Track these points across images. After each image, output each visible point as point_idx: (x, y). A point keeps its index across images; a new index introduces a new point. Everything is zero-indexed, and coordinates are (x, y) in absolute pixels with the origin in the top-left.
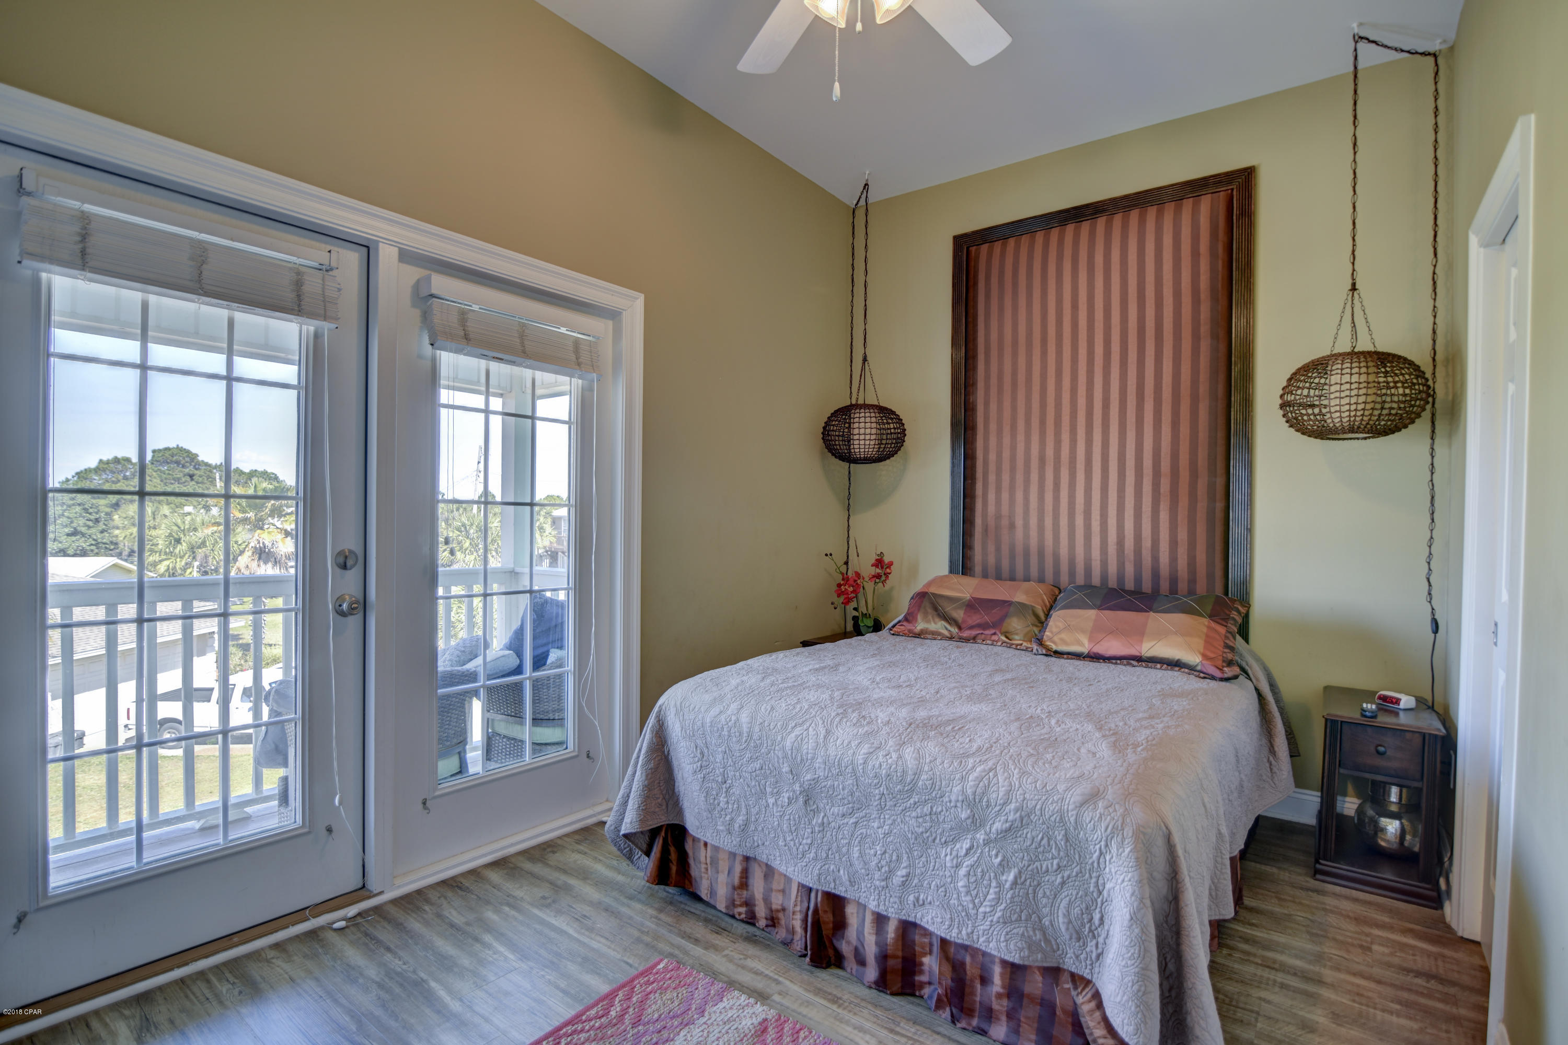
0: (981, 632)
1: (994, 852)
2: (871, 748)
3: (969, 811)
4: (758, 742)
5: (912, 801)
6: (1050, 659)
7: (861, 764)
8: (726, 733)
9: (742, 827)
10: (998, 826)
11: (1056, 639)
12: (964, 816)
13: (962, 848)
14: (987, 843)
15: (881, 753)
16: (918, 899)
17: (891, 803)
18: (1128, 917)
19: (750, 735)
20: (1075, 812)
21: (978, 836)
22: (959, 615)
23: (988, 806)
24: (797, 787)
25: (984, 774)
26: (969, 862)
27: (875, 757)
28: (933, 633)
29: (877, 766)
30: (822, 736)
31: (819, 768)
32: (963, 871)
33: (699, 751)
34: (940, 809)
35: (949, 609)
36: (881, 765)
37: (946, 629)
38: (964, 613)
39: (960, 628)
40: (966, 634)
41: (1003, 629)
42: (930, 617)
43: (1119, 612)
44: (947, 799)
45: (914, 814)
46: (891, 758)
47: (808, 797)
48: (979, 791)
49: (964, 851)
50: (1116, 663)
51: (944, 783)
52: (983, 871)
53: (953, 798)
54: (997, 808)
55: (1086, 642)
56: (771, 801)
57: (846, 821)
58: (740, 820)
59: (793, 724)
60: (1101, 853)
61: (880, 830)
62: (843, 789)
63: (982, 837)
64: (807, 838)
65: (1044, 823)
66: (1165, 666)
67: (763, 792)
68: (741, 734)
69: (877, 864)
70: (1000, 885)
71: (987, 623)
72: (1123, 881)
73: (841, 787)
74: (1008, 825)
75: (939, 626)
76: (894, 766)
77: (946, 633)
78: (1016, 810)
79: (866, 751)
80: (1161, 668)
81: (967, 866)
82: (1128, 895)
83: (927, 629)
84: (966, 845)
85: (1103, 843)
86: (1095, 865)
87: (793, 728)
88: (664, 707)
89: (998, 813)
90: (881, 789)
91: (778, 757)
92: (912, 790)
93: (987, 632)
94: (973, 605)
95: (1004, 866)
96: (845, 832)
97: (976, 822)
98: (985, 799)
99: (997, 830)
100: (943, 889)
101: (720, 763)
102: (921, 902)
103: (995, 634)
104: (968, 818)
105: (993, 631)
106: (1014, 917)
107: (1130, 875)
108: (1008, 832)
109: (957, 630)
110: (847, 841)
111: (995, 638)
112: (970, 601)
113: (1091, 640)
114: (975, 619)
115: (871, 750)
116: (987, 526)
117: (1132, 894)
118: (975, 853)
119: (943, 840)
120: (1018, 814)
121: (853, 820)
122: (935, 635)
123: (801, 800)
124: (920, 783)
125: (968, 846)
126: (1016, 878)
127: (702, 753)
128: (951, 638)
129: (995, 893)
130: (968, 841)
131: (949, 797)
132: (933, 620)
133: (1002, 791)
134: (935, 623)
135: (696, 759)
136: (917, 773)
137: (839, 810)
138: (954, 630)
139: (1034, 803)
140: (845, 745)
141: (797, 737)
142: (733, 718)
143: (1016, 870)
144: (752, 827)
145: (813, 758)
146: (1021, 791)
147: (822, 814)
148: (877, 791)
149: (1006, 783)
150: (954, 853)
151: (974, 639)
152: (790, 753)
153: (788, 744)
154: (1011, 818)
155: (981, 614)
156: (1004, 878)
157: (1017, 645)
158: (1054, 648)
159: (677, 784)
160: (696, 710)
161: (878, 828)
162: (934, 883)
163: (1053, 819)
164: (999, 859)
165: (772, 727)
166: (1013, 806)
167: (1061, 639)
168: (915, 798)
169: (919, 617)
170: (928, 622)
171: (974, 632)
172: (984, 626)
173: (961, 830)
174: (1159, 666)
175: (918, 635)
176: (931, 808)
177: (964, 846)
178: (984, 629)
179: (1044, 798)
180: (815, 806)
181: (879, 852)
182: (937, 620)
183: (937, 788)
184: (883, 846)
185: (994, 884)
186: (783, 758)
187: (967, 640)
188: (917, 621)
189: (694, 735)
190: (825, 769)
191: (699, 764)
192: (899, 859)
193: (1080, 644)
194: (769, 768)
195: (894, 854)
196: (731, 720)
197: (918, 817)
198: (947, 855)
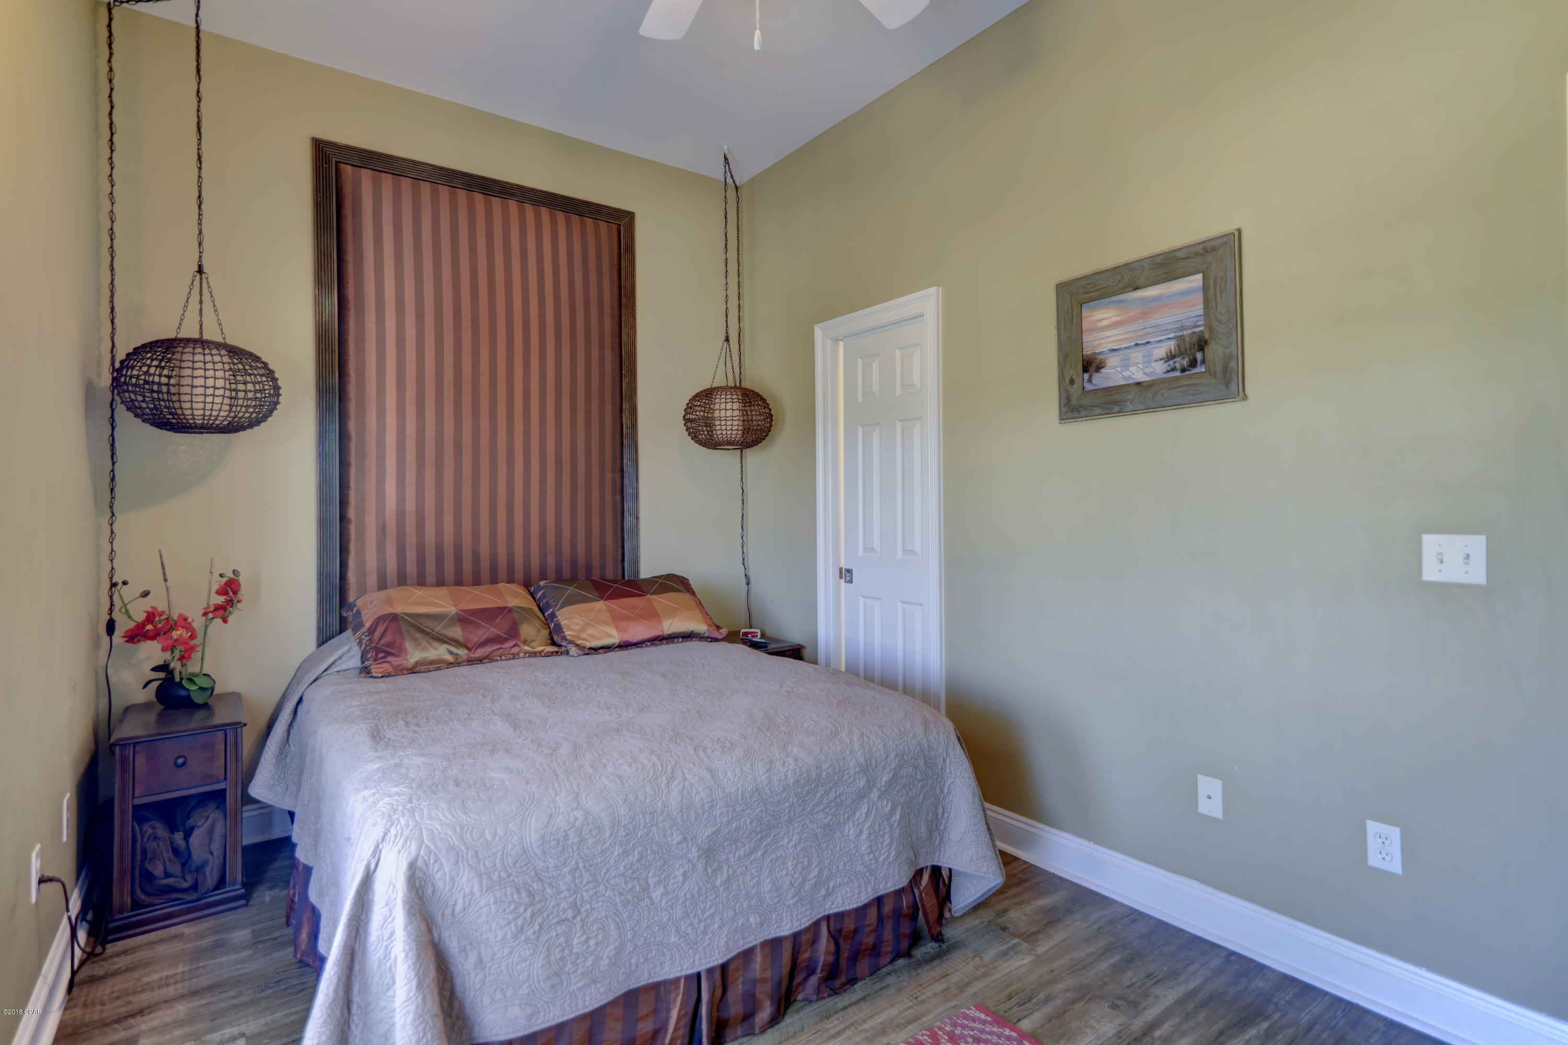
0: (498, 646)
1: (885, 803)
3: (864, 778)
4: (628, 827)
5: (819, 795)
7: (767, 785)
8: (572, 841)
9: (613, 960)
10: (886, 778)
11: (583, 635)
12: (861, 785)
13: (861, 814)
14: (879, 798)
16: (828, 890)
17: (800, 809)
18: (971, 794)
19: (613, 824)
20: (925, 740)
21: (872, 796)
22: (456, 633)
23: (876, 766)
24: (694, 853)
26: (869, 823)
27: (776, 771)
28: (432, 662)
29: (783, 778)
30: (709, 778)
31: (721, 814)
32: (864, 835)
33: (524, 895)
34: (842, 790)
35: (438, 628)
36: (786, 776)
37: (451, 653)
38: (462, 630)
39: (469, 649)
40: (480, 653)
41: (522, 639)
42: (424, 643)
43: (622, 600)
44: (847, 777)
45: (821, 807)
46: (790, 764)
47: (709, 854)
48: (868, 756)
49: (863, 817)
50: (642, 647)
51: (841, 764)
52: (879, 824)
53: (852, 772)
54: (883, 764)
55: (614, 632)
57: (752, 858)
58: (610, 951)
59: (665, 782)
61: (790, 845)
62: (751, 823)
63: (876, 795)
64: (710, 909)
65: (912, 758)
66: (680, 639)
67: (646, 889)
68: (599, 829)
69: (791, 882)
70: (891, 827)
71: (498, 636)
73: (748, 822)
74: (892, 773)
75: (441, 652)
76: (798, 770)
77: (449, 658)
78: (895, 758)
79: (762, 770)
80: (678, 642)
81: (867, 828)
83: (423, 659)
84: (864, 809)
85: (945, 753)
89: (884, 768)
90: (791, 799)
91: (662, 829)
92: (817, 785)
93: (503, 646)
94: (465, 619)
95: (893, 810)
96: (753, 871)
97: (870, 784)
98: (874, 761)
99: (886, 782)
100: (849, 863)
101: (569, 889)
102: (831, 890)
103: (514, 646)
104: (865, 784)
105: (513, 643)
106: (900, 849)
108: (890, 783)
109: (466, 652)
110: (757, 879)
111: (515, 650)
112: (458, 614)
113: (618, 629)
114: (479, 635)
115: (768, 766)
118: (872, 812)
119: (846, 817)
120: (897, 760)
121: (760, 853)
122: (437, 665)
123: (700, 867)
124: (824, 774)
125: (866, 809)
126: (900, 815)
127: (531, 894)
128: (457, 663)
129: (889, 837)
130: (866, 805)
131: (848, 774)
132: (431, 645)
134: (436, 649)
135: (521, 909)
137: (745, 850)
138: (462, 652)
139: (902, 746)
140: (737, 774)
141: (680, 793)
142: (579, 814)
143: (900, 807)
144: (630, 947)
145: (709, 808)
147: (725, 868)
148: (787, 805)
150: (856, 823)
151: (487, 657)
152: (678, 816)
153: (674, 804)
154: (893, 766)
155: (483, 627)
156: (893, 819)
158: (588, 645)
161: (788, 843)
162: (841, 863)
163: (916, 751)
164: (889, 806)
165: (642, 797)
166: (892, 756)
167: (590, 635)
168: (821, 790)
169: (408, 645)
170: (424, 649)
171: (488, 649)
172: (495, 640)
173: (862, 796)
174: (676, 640)
175: (411, 670)
176: (835, 792)
178: (498, 643)
179: (906, 738)
180: (716, 863)
181: (790, 869)
182: (436, 644)
183: (838, 770)
184: (794, 859)
185: (887, 830)
186: (671, 828)
187: (480, 661)
188: (406, 651)
189: (509, 876)
190: (727, 811)
191: (529, 913)
192: (810, 864)
193: (611, 636)
194: (653, 852)
195: (806, 859)
196: (576, 819)
197: (825, 808)
198: (850, 830)
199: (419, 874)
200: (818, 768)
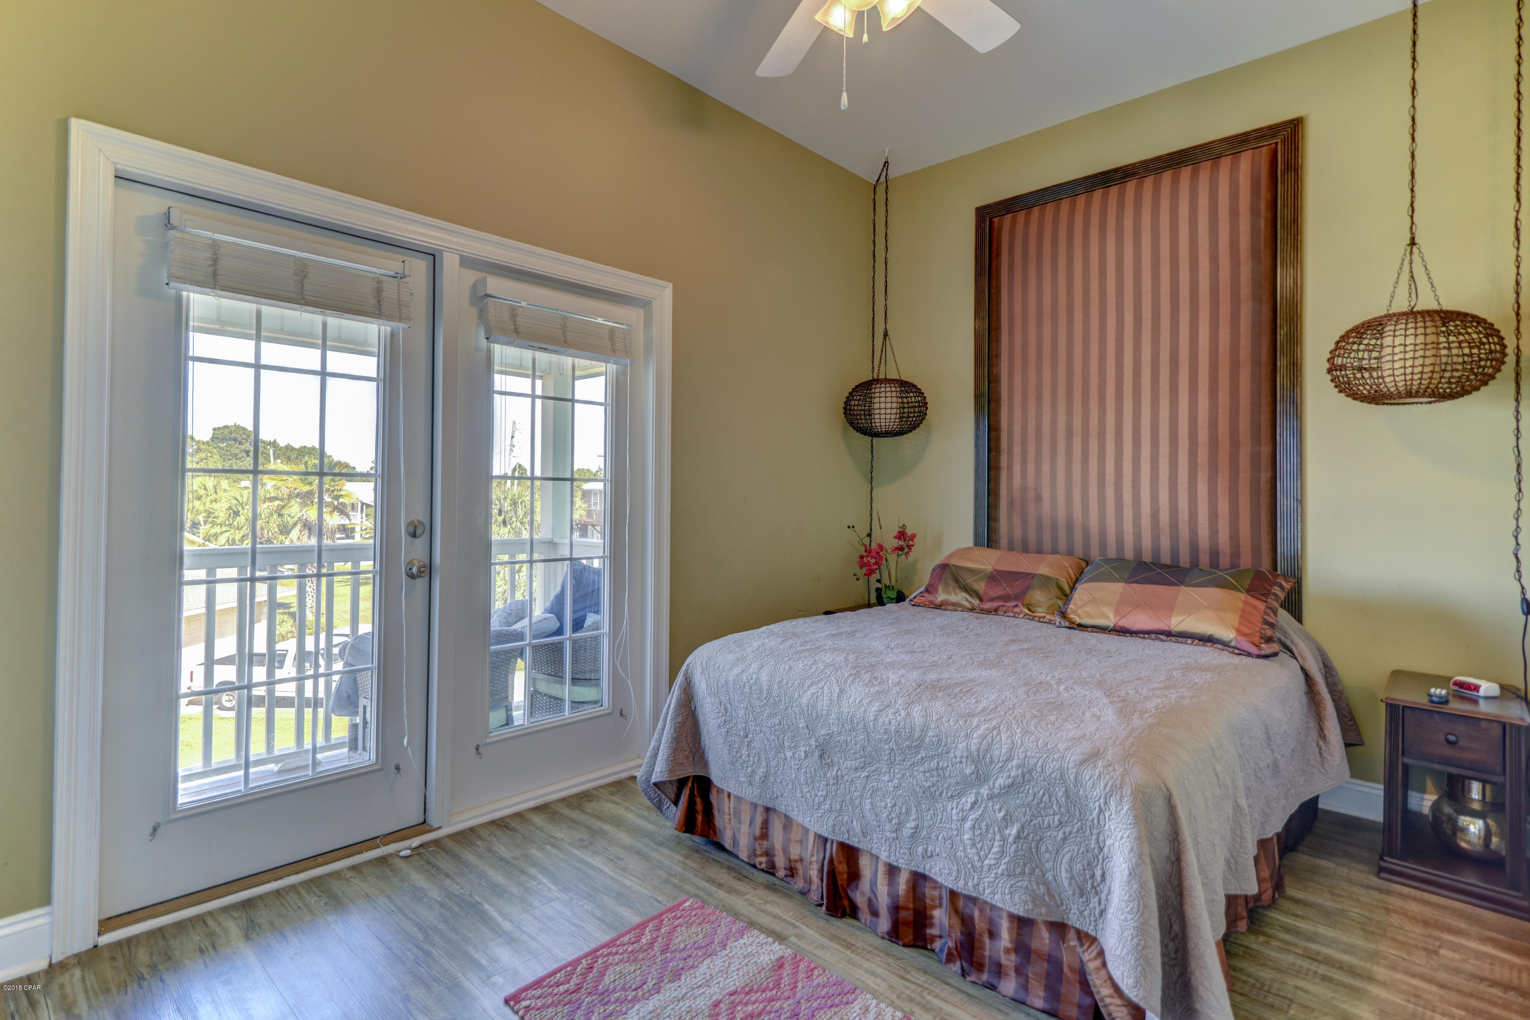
0: (1002, 604)
1: (997, 807)
2: (881, 705)
3: (973, 767)
4: (776, 699)
5: (919, 756)
6: (1072, 631)
7: (872, 721)
8: (748, 691)
9: (762, 779)
10: (1000, 781)
11: (1080, 611)
12: (968, 771)
13: (967, 802)
14: (991, 797)
15: (891, 711)
16: (926, 851)
17: (900, 758)
18: (1127, 872)
19: (769, 692)
20: (1074, 770)
21: (982, 791)
22: (981, 587)
23: (991, 763)
24: (813, 742)
25: (987, 732)
26: (974, 816)
27: (885, 715)
28: (954, 604)
29: (887, 722)
30: (836, 695)
31: (833, 724)
32: (968, 825)
33: (722, 707)
34: (946, 764)
35: (970, 581)
36: (890, 722)
37: (967, 600)
38: (986, 585)
39: (981, 600)
40: (987, 606)
41: (1026, 602)
42: (951, 588)
44: (953, 755)
45: (922, 769)
46: (900, 715)
47: (823, 751)
48: (983, 748)
49: (969, 805)
50: (1143, 638)
51: (949, 740)
52: (987, 825)
53: (958, 754)
54: (1000, 765)
55: (1111, 614)
56: (789, 754)
57: (858, 774)
58: (760, 772)
59: (810, 683)
60: (1101, 811)
61: (890, 783)
62: (856, 744)
63: (986, 792)
64: (822, 790)
65: (1044, 780)
66: (1195, 641)
67: (782, 746)
68: (761, 692)
69: (888, 816)
70: (1004, 839)
71: (1010, 595)
72: (1122, 837)
73: (853, 742)
74: (1010, 781)
75: (960, 597)
76: (903, 723)
77: (967, 604)
78: (1018, 767)
79: (876, 709)
80: (1192, 643)
81: (972, 820)
82: (1126, 851)
83: (948, 600)
84: (971, 799)
85: (1102, 801)
86: (1096, 821)
87: (809, 687)
88: (691, 666)
89: (1001, 770)
90: (891, 744)
91: (795, 713)
92: (919, 747)
93: (1009, 604)
94: (994, 577)
95: (1008, 820)
96: (858, 785)
97: (980, 778)
98: (989, 756)
99: (1000, 785)
100: (950, 841)
101: (742, 718)
102: (929, 854)
103: (1016, 606)
104: (973, 773)
105: (1014, 603)
106: (1018, 871)
107: (1128, 832)
108: (1011, 788)
109: (978, 602)
110: (860, 794)
111: (1017, 610)
112: (992, 573)
113: (1117, 613)
114: (998, 591)
115: (882, 708)
116: (1012, 498)
117: (1131, 850)
118: (980, 807)
119: (949, 794)
120: (1020, 771)
121: (864, 774)
122: (956, 607)
123: (817, 754)
124: (927, 739)
125: (973, 800)
126: (1019, 832)
127: (726, 709)
128: (972, 610)
129: (999, 846)
130: (973, 795)
131: (954, 753)
132: (954, 591)
133: (1005, 748)
134: (956, 595)
135: (721, 714)
136: (925, 730)
137: (852, 764)
138: (976, 602)
139: (1035, 760)
140: (857, 702)
141: (813, 694)
142: (754, 676)
143: (1019, 824)
144: (772, 779)
145: (827, 715)
146: (1022, 749)
147: (836, 768)
148: (887, 747)
149: (1009, 741)
150: (960, 807)
151: (996, 611)
152: (806, 709)
153: (804, 701)
154: (1013, 774)
155: (1003, 586)
156: (1007, 832)
157: (1040, 618)
158: (1078, 620)
159: (702, 738)
160: (721, 668)
161: (888, 782)
162: (941, 835)
163: (1053, 776)
164: (1002, 813)
165: (789, 685)
166: (1015, 763)
167: (1085, 612)
168: (923, 754)
169: (940, 588)
170: (949, 593)
171: (995, 604)
172: (1006, 598)
173: (966, 785)
174: (1186, 640)
175: (939, 606)
176: (938, 763)
177: (969, 800)
178: (1006, 601)
179: (1045, 755)
180: (830, 760)
181: (889, 805)
182: (958, 591)
183: (943, 744)
184: (893, 799)
185: (998, 837)
186: (800, 714)
187: (988, 612)
188: (937, 591)
189: (718, 692)
190: (838, 724)
191: (723, 719)
192: (908, 812)
193: (1106, 617)
194: (787, 724)
195: (904, 806)
196: (751, 679)
197: (925, 772)
198: (953, 810)
199: (690, 671)
200: (922, 731)
